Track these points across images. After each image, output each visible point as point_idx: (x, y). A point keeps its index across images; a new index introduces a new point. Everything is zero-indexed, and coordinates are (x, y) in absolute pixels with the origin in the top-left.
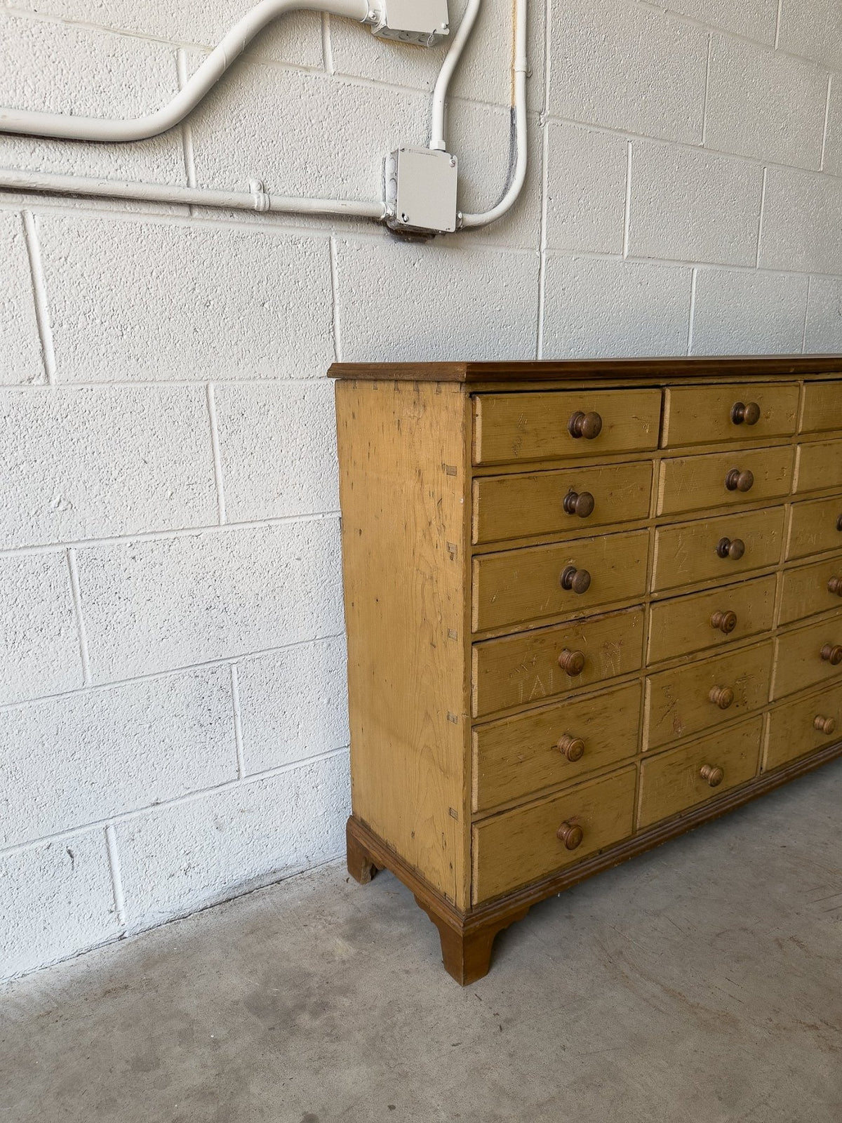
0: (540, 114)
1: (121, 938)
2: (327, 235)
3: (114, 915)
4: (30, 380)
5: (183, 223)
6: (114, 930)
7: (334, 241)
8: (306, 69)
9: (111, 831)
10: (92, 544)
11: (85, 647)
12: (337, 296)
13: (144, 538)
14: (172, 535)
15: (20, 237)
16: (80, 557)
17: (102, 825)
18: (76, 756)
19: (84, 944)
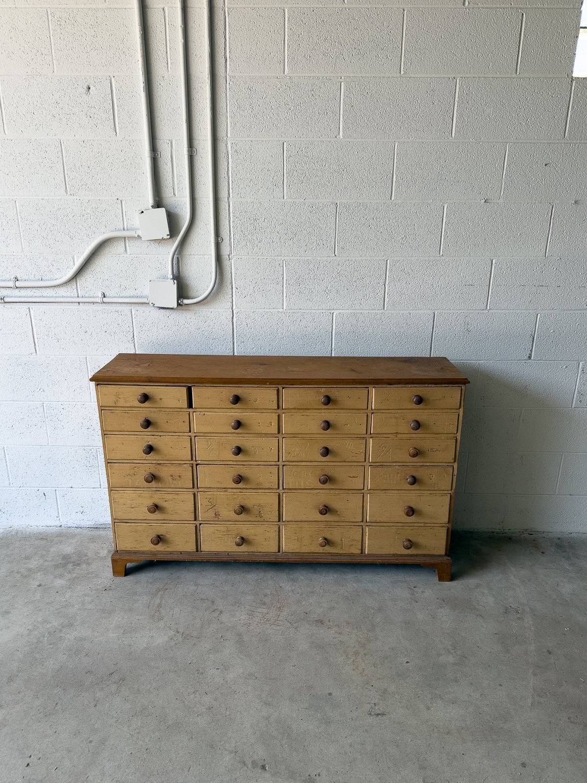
0: (229, 256)
1: (61, 526)
2: (131, 308)
3: (58, 518)
4: (32, 354)
5: (77, 307)
6: (58, 523)
7: (133, 310)
8: (119, 254)
9: (57, 491)
10: (50, 403)
11: (48, 433)
12: (135, 328)
13: (66, 403)
14: (75, 403)
15: (28, 314)
16: (46, 406)
17: (55, 489)
18: (46, 465)
19: (48, 524)
